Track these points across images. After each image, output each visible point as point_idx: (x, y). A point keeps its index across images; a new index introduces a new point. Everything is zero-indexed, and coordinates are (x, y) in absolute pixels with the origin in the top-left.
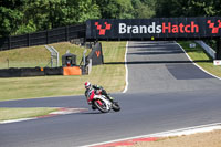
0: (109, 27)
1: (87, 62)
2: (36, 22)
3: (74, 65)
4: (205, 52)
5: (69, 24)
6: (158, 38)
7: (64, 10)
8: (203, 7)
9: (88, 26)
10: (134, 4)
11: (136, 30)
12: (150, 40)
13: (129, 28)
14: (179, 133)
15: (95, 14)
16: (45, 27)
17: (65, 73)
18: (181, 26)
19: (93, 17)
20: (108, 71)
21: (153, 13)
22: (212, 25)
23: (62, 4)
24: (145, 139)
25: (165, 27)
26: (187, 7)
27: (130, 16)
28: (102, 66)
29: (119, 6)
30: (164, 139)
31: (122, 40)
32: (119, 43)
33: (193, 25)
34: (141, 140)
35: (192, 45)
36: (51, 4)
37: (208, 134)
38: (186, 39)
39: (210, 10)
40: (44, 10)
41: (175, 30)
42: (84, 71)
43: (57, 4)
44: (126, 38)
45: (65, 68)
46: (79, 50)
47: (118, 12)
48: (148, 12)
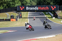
0: (23, 8)
1: (17, 17)
2: (3, 6)
3: (14, 18)
4: (50, 15)
5: (12, 7)
6: (37, 11)
7: (11, 3)
8: (50, 3)
9: (18, 8)
10: (30, 1)
11: (31, 9)
12: (35, 11)
13: (29, 8)
14: (43, 37)
15: (20, 4)
16: (5, 8)
17: (11, 21)
18: (44, 8)
19: (19, 5)
20: (23, 20)
21: (36, 4)
22: (52, 8)
23: (10, 1)
24: (34, 39)
25: (39, 8)
26: (45, 2)
27: (29, 5)
28: (21, 19)
29: (26, 2)
30: (39, 39)
31: (27, 11)
32: (26, 12)
33: (47, 8)
34: (32, 39)
35: (47, 13)
36: (7, 1)
37: (51, 38)
38: (45, 11)
39: (52, 3)
40: (5, 3)
41: (42, 9)
42: (17, 20)
43: (9, 1)
44: (28, 11)
45: (11, 19)
46: (15, 14)
47: (26, 4)
48: (34, 4)
